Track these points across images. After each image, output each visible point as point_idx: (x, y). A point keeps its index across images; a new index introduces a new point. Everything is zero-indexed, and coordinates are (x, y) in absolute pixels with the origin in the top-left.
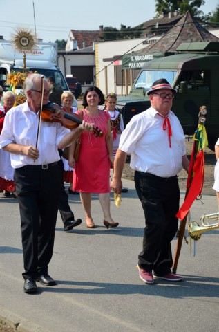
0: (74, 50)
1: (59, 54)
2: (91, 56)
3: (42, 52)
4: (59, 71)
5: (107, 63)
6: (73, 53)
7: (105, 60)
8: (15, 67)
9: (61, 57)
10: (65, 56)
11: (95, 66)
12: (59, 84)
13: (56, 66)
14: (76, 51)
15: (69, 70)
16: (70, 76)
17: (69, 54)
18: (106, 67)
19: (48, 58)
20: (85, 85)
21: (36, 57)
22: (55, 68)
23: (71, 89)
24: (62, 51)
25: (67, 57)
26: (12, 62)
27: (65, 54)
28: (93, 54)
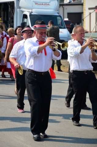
0: (70, 2)
1: (60, 5)
2: (80, 6)
3: (50, 4)
4: (60, 16)
5: (92, 11)
6: (69, 4)
7: (90, 9)
8: (32, 14)
9: (61, 7)
10: (64, 6)
11: (83, 13)
12: (59, 24)
13: (58, 13)
14: (71, 3)
15: (66, 15)
16: (66, 19)
17: (67, 5)
18: (90, 14)
19: (53, 8)
20: (76, 25)
21: (46, 7)
22: (57, 14)
23: (67, 28)
24: (62, 3)
25: (65, 7)
26: (31, 11)
27: (64, 5)
28: (82, 5)
